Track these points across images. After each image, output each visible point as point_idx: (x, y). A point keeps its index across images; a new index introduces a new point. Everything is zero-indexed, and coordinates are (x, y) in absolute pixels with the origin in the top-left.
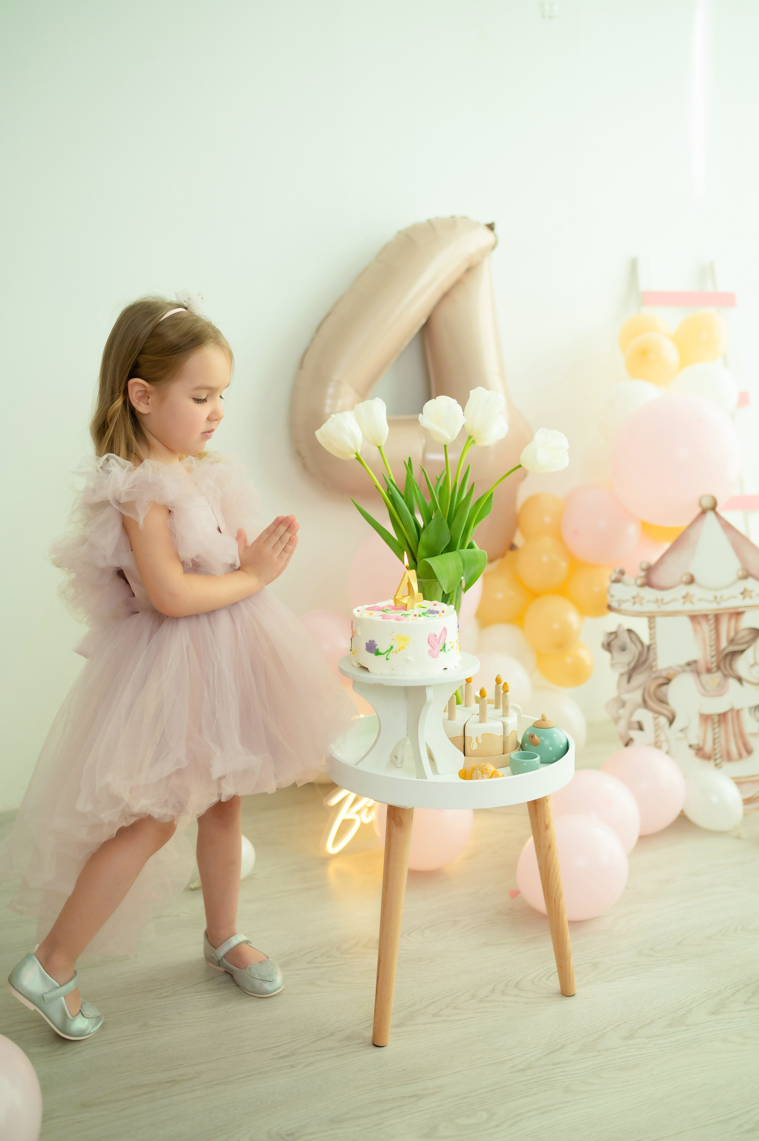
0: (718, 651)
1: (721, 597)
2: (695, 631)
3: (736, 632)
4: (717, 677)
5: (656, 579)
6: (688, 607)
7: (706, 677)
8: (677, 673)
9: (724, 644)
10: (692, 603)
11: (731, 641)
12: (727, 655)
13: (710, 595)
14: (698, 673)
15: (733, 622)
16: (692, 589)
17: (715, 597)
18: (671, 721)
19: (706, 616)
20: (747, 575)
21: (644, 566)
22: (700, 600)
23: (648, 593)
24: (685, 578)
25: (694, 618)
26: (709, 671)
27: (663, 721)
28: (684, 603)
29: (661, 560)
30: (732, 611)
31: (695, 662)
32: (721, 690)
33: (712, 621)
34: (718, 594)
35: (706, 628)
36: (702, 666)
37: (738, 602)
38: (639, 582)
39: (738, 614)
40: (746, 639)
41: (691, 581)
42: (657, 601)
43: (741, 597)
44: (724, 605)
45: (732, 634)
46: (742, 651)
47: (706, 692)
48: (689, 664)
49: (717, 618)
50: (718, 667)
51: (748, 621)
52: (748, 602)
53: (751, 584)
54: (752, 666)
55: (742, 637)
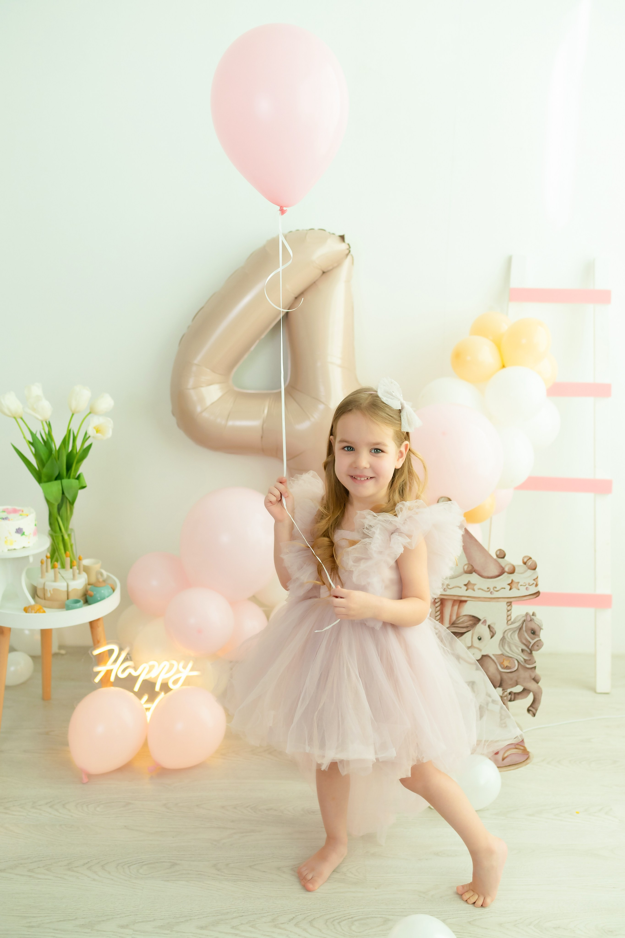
1: (448, 585)
3: (458, 617)
11: (453, 624)
15: (456, 607)
20: (471, 571)
30: (455, 598)
33: (439, 604)
37: (462, 592)
39: (461, 602)
40: (465, 625)
43: (465, 588)
44: (450, 592)
45: (454, 618)
46: (462, 634)
49: (443, 602)
51: (469, 609)
52: (470, 593)
53: (474, 578)
54: (469, 648)
55: (463, 622)
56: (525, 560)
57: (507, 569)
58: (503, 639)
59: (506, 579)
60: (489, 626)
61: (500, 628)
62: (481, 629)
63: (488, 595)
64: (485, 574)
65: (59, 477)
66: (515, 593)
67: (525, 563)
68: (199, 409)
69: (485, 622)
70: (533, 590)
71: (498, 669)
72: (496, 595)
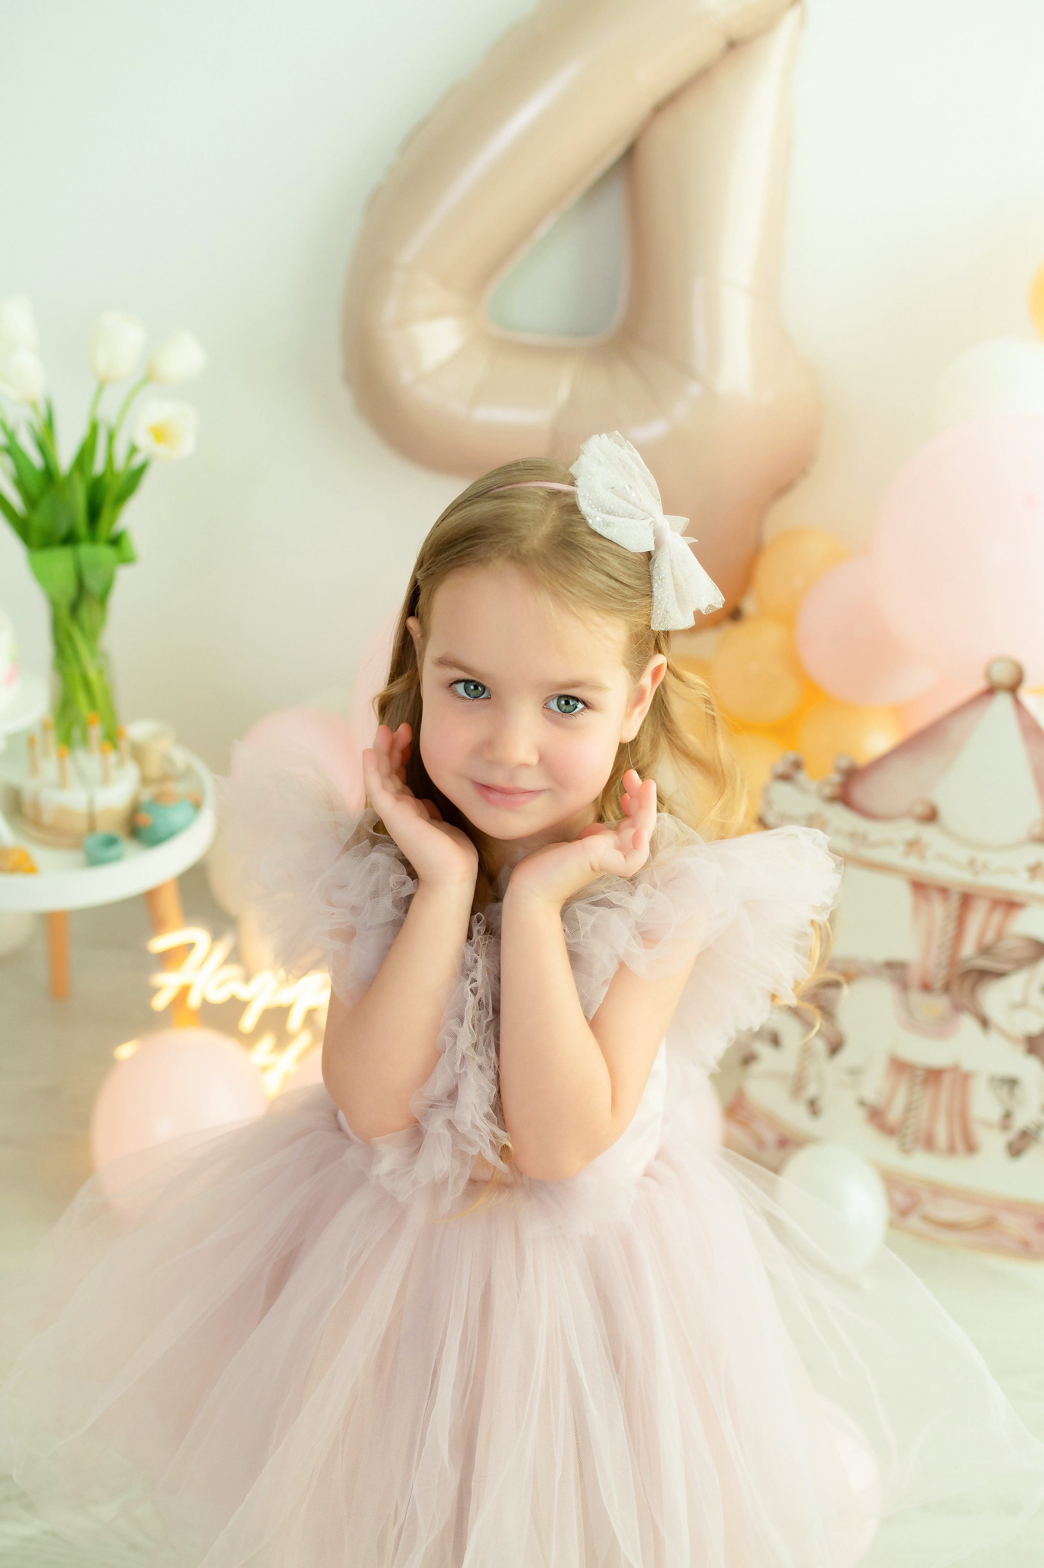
1: (985, 866)
2: (916, 910)
3: (999, 936)
4: (940, 1004)
5: (859, 794)
6: (912, 863)
7: (917, 998)
9: (968, 949)
10: (922, 857)
11: (985, 950)
12: (968, 971)
13: (963, 855)
14: (903, 985)
15: (997, 917)
16: (929, 834)
17: (972, 863)
18: (835, 1048)
19: (944, 891)
21: (844, 764)
22: (940, 857)
23: (841, 816)
24: (919, 809)
25: (920, 887)
26: (926, 987)
27: (820, 1046)
28: (907, 854)
29: (880, 763)
30: (1000, 896)
31: (904, 965)
32: (940, 1031)
33: (954, 902)
34: (980, 856)
35: (940, 910)
36: (915, 976)
37: (1017, 883)
38: (828, 791)
39: (1010, 905)
40: (1015, 955)
41: (931, 816)
42: (857, 836)
43: (1025, 875)
44: (987, 880)
45: (990, 936)
46: (1000, 975)
47: (911, 1023)
48: (889, 965)
49: (966, 900)
50: (947, 988)
51: (1027, 923)
52: (1037, 887)
54: (1017, 1006)
55: (1009, 950)
65: (70, 539)
68: (406, 376)
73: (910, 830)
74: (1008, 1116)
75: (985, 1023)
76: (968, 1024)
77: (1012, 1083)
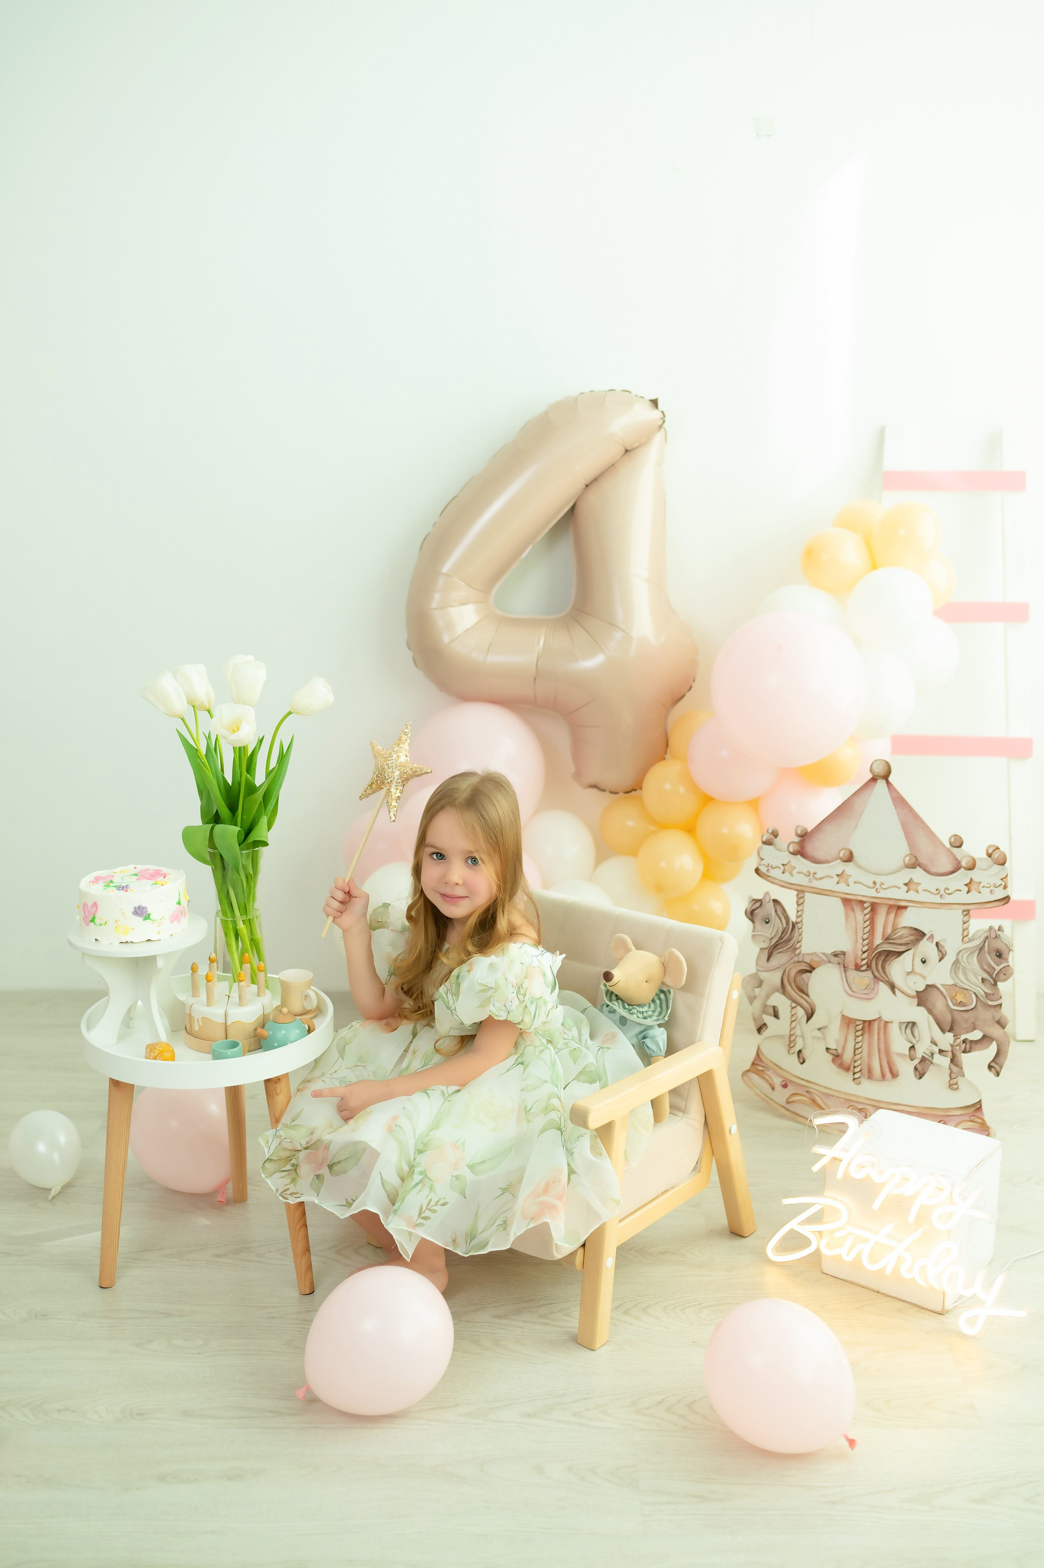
0: (871, 948)
1: (883, 885)
2: (847, 917)
3: (895, 929)
4: (866, 977)
5: (809, 849)
6: (842, 888)
7: (853, 974)
8: (821, 963)
10: (847, 884)
11: (887, 939)
12: (880, 953)
13: (868, 880)
15: (892, 916)
16: (849, 868)
17: (875, 884)
19: (862, 902)
20: (914, 864)
21: (800, 830)
22: (857, 883)
23: (800, 863)
24: (843, 854)
25: (847, 902)
26: (858, 968)
28: (838, 882)
29: (820, 827)
30: (891, 903)
31: (844, 953)
32: (868, 995)
33: (868, 910)
34: (879, 880)
35: (860, 916)
36: (850, 960)
37: (900, 894)
38: (792, 848)
39: (899, 908)
40: (904, 940)
41: (849, 858)
42: (808, 874)
43: (905, 888)
44: (884, 894)
46: (900, 954)
47: (851, 992)
48: (836, 955)
49: (874, 907)
50: (869, 967)
51: (910, 919)
52: (912, 895)
53: (918, 875)
54: (909, 973)
55: (901, 937)
56: (990, 852)
57: (964, 863)
58: (956, 963)
59: (962, 877)
60: (937, 944)
61: (953, 946)
62: (926, 947)
63: (937, 899)
64: (933, 870)
66: (974, 897)
67: (990, 855)
69: (932, 937)
70: (1000, 894)
71: (948, 1005)
72: (948, 899)
73: (839, 867)
74: (912, 1048)
75: (893, 987)
76: (883, 988)
77: (912, 1025)
